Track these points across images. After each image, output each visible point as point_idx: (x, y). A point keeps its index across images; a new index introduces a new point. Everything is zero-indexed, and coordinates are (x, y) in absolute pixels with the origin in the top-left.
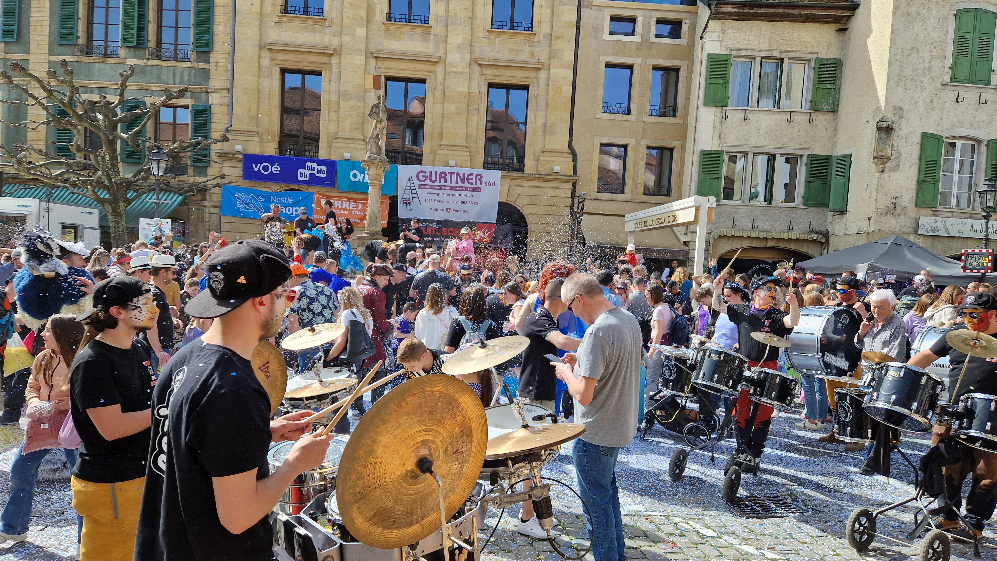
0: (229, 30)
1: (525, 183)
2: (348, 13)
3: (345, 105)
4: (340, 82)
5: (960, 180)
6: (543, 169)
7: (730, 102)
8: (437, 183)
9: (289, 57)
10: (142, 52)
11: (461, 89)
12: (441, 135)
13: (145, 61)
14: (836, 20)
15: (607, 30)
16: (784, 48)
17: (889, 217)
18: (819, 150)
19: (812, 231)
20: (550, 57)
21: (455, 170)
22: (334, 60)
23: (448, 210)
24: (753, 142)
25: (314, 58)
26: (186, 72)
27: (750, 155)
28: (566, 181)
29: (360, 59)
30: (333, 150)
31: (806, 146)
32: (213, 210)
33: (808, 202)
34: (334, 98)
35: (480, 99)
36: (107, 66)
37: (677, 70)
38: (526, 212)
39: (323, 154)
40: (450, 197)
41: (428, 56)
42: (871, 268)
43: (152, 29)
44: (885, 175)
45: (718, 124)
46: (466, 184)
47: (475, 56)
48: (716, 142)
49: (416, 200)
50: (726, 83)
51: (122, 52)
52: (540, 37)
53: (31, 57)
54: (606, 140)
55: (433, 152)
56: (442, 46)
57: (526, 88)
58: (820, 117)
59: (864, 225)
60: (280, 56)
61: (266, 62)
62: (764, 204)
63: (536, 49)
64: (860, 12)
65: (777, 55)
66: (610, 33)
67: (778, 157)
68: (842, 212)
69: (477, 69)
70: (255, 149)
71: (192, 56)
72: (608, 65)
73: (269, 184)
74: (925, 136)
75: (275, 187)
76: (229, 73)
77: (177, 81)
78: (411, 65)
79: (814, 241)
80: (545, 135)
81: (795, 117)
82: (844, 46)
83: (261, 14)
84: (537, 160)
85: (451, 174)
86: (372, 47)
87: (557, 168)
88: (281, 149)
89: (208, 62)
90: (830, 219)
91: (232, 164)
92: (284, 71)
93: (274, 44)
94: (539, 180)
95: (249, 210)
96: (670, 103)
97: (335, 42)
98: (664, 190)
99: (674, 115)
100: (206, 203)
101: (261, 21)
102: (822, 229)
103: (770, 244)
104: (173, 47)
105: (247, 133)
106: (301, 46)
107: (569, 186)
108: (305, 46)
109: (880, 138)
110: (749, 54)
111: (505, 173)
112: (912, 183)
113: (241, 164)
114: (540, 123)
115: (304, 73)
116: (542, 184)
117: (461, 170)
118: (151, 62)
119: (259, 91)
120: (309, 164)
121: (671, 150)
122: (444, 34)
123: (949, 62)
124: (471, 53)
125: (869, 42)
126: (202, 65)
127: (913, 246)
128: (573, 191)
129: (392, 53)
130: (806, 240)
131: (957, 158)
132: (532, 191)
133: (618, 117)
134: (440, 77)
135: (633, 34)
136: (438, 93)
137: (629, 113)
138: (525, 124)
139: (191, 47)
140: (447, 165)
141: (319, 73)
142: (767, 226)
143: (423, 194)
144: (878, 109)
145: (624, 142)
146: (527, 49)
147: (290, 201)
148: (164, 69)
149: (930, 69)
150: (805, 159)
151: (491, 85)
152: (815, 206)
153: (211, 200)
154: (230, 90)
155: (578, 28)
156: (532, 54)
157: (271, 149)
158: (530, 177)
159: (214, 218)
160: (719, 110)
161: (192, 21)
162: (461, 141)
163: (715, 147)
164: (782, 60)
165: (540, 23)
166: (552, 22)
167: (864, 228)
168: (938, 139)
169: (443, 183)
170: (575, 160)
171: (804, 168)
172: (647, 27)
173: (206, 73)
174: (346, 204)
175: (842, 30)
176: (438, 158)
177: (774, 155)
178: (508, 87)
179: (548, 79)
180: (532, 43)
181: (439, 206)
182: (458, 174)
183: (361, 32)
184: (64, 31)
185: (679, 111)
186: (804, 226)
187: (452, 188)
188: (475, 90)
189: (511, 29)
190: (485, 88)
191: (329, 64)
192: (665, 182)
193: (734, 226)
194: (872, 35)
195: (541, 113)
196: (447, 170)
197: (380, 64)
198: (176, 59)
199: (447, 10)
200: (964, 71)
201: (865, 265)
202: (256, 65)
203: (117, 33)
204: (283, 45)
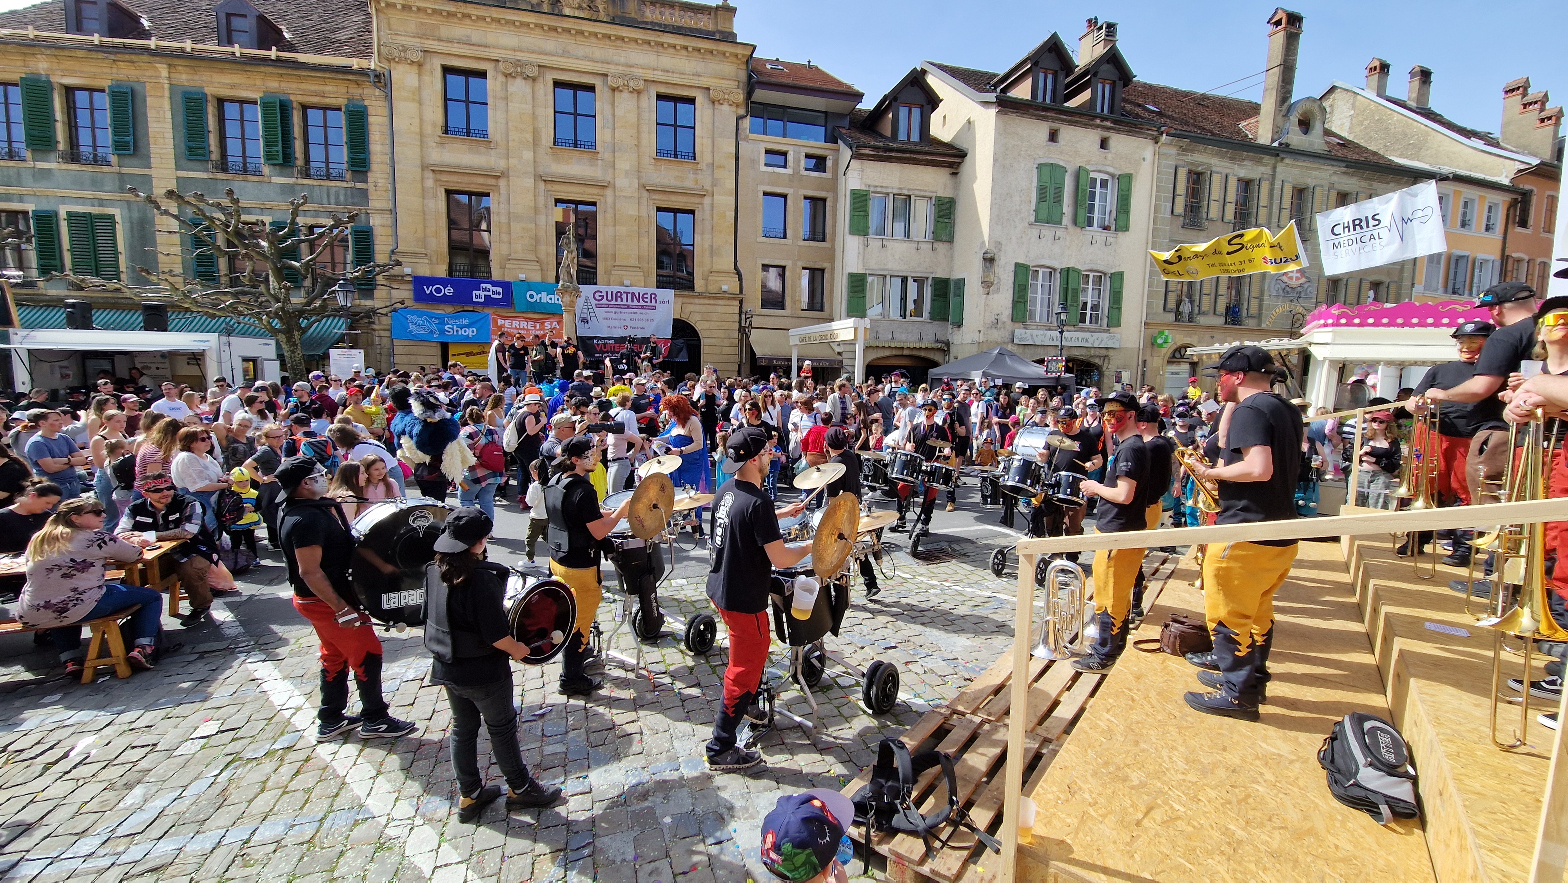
0: (388, 149)
1: (696, 301)
2: (513, 135)
3: (516, 227)
4: (509, 203)
5: (1042, 299)
6: (713, 289)
7: (871, 231)
8: (614, 302)
9: (454, 178)
10: (289, 170)
11: (631, 213)
12: (614, 256)
13: (294, 180)
14: (950, 165)
15: (762, 162)
16: (911, 187)
17: (994, 330)
18: (940, 274)
19: (937, 341)
20: (714, 185)
21: (630, 290)
22: (502, 183)
23: (626, 327)
24: (889, 266)
25: (481, 180)
26: (342, 192)
27: (888, 278)
28: (734, 299)
29: (529, 182)
30: (506, 271)
31: (931, 270)
32: (383, 333)
33: (934, 317)
34: (504, 219)
35: (650, 222)
36: (249, 185)
37: (824, 200)
38: (698, 327)
39: (496, 275)
40: (627, 316)
41: (598, 181)
42: (985, 375)
43: (298, 146)
44: (990, 297)
45: (861, 250)
46: (642, 303)
47: (643, 181)
48: (861, 266)
49: (593, 319)
50: (866, 216)
51: (266, 170)
52: (701, 166)
53: (153, 172)
54: (767, 262)
55: (608, 273)
56: (610, 171)
57: (692, 212)
58: (939, 246)
59: (976, 337)
60: (444, 177)
61: (430, 183)
62: (900, 319)
63: (700, 177)
64: (968, 159)
65: (906, 192)
66: (766, 165)
67: (910, 281)
68: (959, 325)
69: (645, 194)
70: (424, 271)
71: (348, 175)
72: (765, 194)
73: (442, 306)
74: (1017, 265)
75: (449, 309)
76: (390, 194)
77: (333, 201)
78: (581, 189)
79: (939, 349)
80: (712, 256)
81: (922, 245)
82: (956, 187)
83: (422, 134)
84: (706, 279)
85: (627, 293)
86: (541, 170)
87: (725, 288)
88: (451, 270)
89: (366, 182)
90: (950, 331)
91: (402, 287)
92: (449, 193)
93: (438, 165)
94: (709, 298)
95: (422, 332)
96: (819, 229)
97: (501, 164)
98: (818, 306)
99: (824, 240)
100: (375, 327)
101: (422, 142)
102: (944, 339)
103: (906, 352)
104: (324, 165)
105: (415, 254)
106: (466, 168)
107: (737, 303)
108: (471, 168)
109: (986, 267)
110: (884, 190)
111: (678, 292)
112: (1008, 303)
113: (411, 287)
114: (707, 245)
115: (470, 194)
116: (712, 302)
117: (636, 290)
118: (300, 181)
119: (424, 213)
120: (483, 285)
121: (822, 271)
122: (611, 160)
123: (1033, 207)
124: (639, 179)
125: (975, 186)
126: (359, 185)
127: (1012, 355)
128: (741, 308)
129: (561, 177)
130: (933, 349)
131: (1040, 282)
132: (703, 309)
133: (777, 241)
134: (610, 199)
135: (785, 167)
136: (609, 216)
137: (785, 237)
138: (693, 245)
139: (345, 166)
140: (623, 285)
141: (488, 195)
142: (903, 337)
143: (600, 313)
144: (983, 243)
145: (783, 264)
146: (691, 176)
147: (466, 322)
148: (316, 188)
149: (1020, 211)
150: (930, 280)
151: (659, 209)
152: (939, 320)
153: (380, 324)
154: (393, 211)
155: (737, 159)
156: (696, 182)
157: (441, 271)
158: (700, 295)
159: (386, 342)
160: (862, 238)
161: (345, 139)
162: (634, 262)
163: (861, 271)
164: (910, 197)
165: (702, 152)
166: (713, 152)
167: (976, 339)
168: (1026, 267)
169: (619, 302)
170: (740, 280)
171: (929, 288)
172: (797, 161)
173: (364, 193)
174: (524, 324)
175: (955, 174)
176: (612, 278)
177: (906, 278)
178: (675, 211)
179: (712, 205)
180: (696, 171)
181: (616, 323)
182: (633, 294)
183: (528, 155)
184: (192, 144)
185: (828, 236)
186: (931, 337)
187: (628, 307)
188: (644, 214)
189: (676, 156)
190: (654, 212)
191: (497, 186)
192: (818, 299)
193: (877, 338)
194: (978, 181)
195: (707, 236)
196: (623, 289)
197: (549, 187)
198: (328, 179)
199: (613, 137)
200: (1044, 215)
201: (981, 372)
202: (420, 186)
203: (257, 149)
204: (448, 166)
